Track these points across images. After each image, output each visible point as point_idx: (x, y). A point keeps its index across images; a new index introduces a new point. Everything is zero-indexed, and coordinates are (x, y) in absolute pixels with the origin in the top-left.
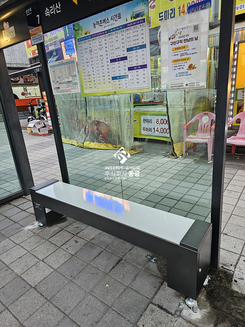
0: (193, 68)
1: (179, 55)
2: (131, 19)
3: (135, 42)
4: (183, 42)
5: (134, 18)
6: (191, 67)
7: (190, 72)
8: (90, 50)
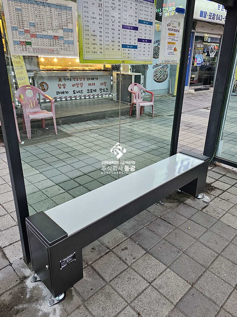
1: (171, 39)
3: (145, 17)
4: (174, 30)
6: (175, 49)
7: (174, 53)
8: (99, 4)
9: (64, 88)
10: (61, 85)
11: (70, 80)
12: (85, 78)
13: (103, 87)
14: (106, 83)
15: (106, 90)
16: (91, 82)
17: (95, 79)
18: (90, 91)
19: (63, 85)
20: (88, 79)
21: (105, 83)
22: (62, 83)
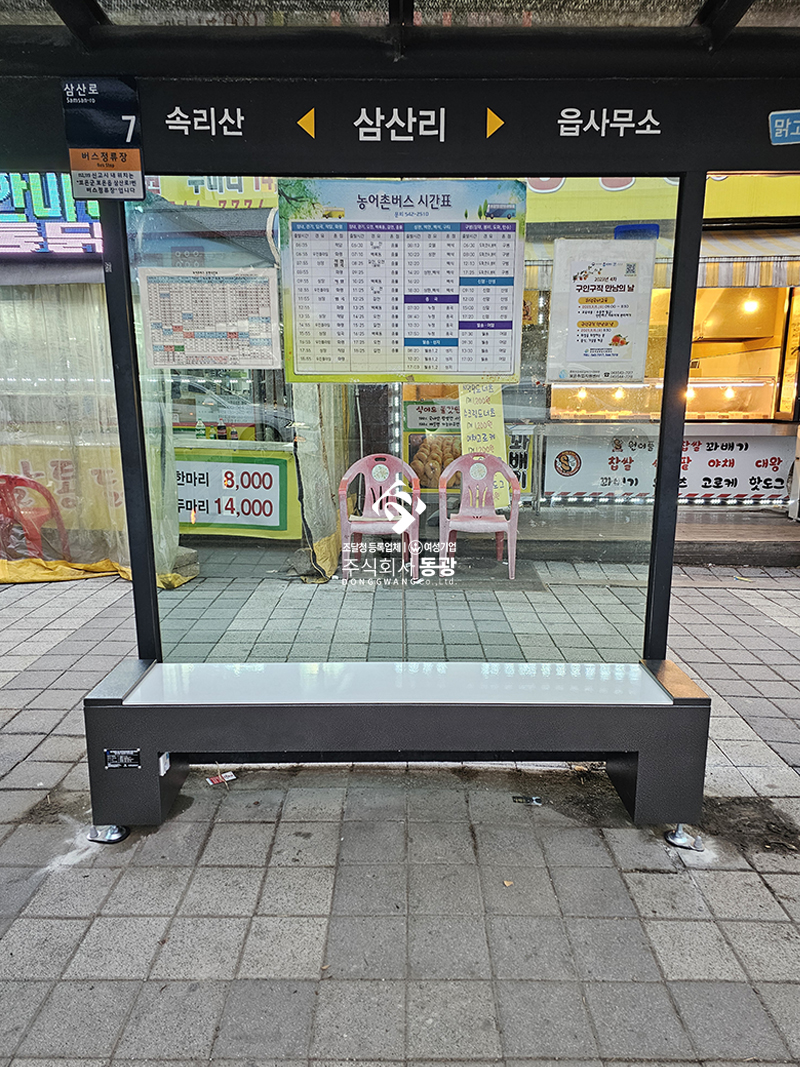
0: (622, 343)
1: (594, 314)
2: (480, 215)
3: (483, 268)
4: (604, 290)
5: (488, 215)
6: (617, 340)
7: (615, 349)
8: (336, 261)
9: (628, 468)
10: (618, 461)
11: (647, 448)
12: (700, 444)
13: (766, 473)
14: (780, 461)
15: (779, 484)
16: (720, 455)
17: (737, 448)
18: (712, 483)
19: (625, 461)
20: (712, 446)
21: (775, 463)
22: (621, 456)
